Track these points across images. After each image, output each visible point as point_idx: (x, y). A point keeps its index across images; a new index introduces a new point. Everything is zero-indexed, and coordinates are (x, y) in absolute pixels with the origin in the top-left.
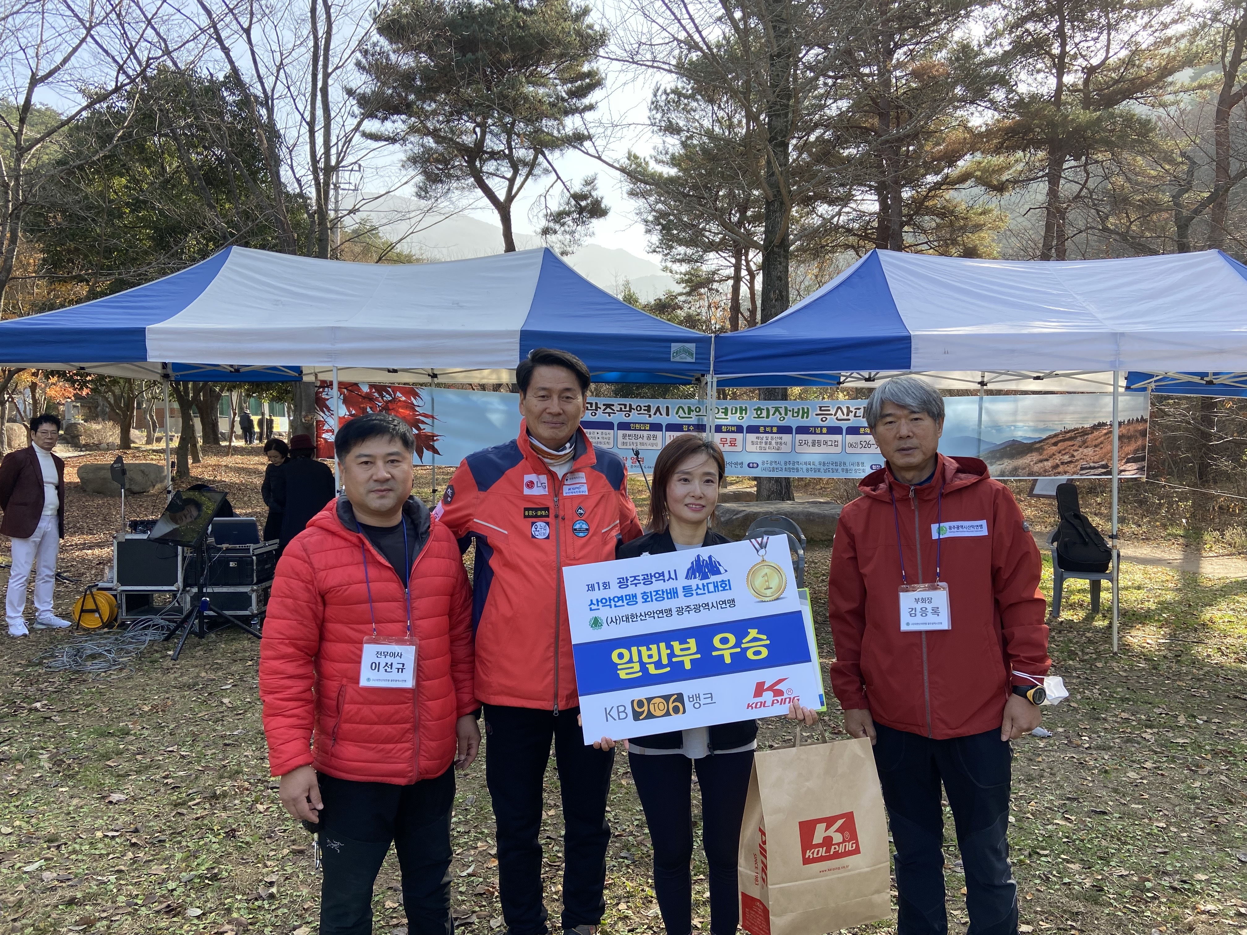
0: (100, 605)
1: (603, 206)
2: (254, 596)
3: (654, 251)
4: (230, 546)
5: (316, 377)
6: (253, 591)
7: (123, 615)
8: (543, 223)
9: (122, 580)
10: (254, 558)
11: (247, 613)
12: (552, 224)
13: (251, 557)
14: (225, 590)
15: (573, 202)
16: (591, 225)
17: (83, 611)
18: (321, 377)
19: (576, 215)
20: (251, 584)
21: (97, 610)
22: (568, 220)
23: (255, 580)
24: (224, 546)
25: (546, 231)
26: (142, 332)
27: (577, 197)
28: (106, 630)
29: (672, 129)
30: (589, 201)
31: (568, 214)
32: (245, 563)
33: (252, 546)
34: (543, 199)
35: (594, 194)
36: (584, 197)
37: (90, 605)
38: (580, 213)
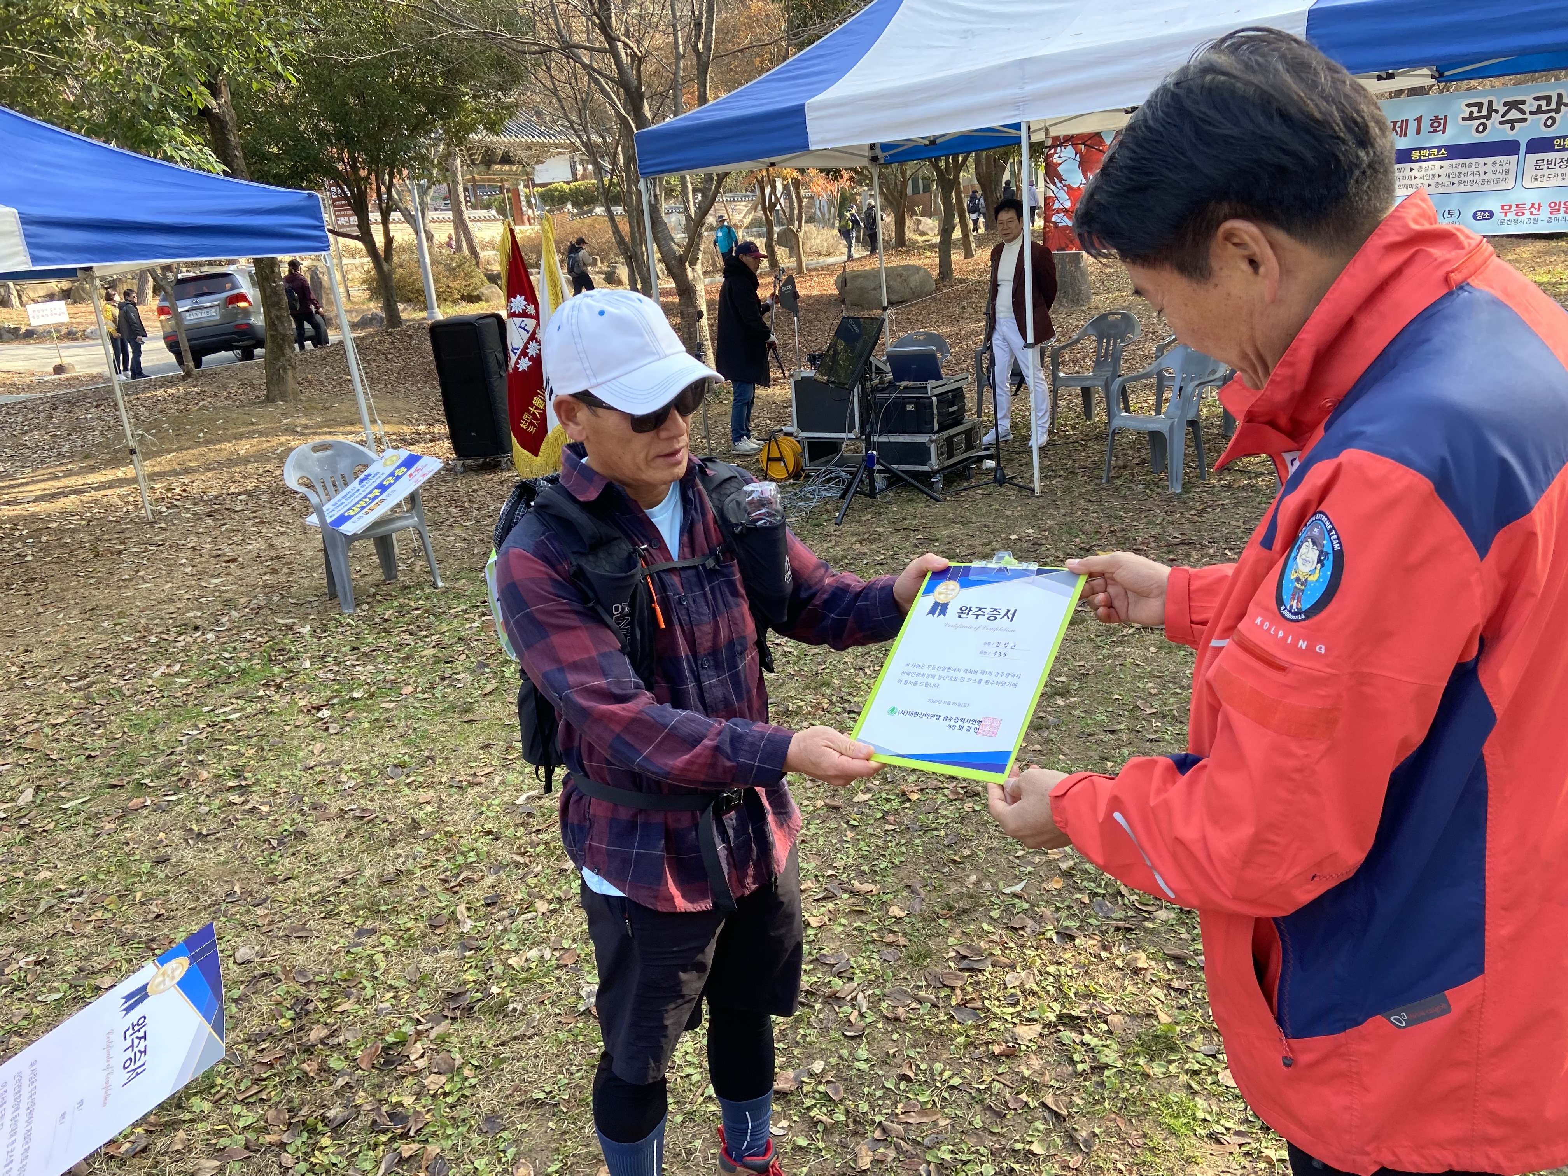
0: (785, 453)
2: (933, 448)
4: (910, 384)
5: (1047, 134)
6: (932, 441)
7: (807, 465)
9: (802, 427)
10: (934, 399)
11: (926, 468)
13: (929, 398)
14: (902, 439)
17: (769, 459)
18: (1053, 132)
20: (931, 432)
21: (781, 459)
23: (936, 427)
24: (904, 383)
26: (800, 111)
28: (791, 481)
32: (923, 405)
33: (931, 384)
37: (775, 454)
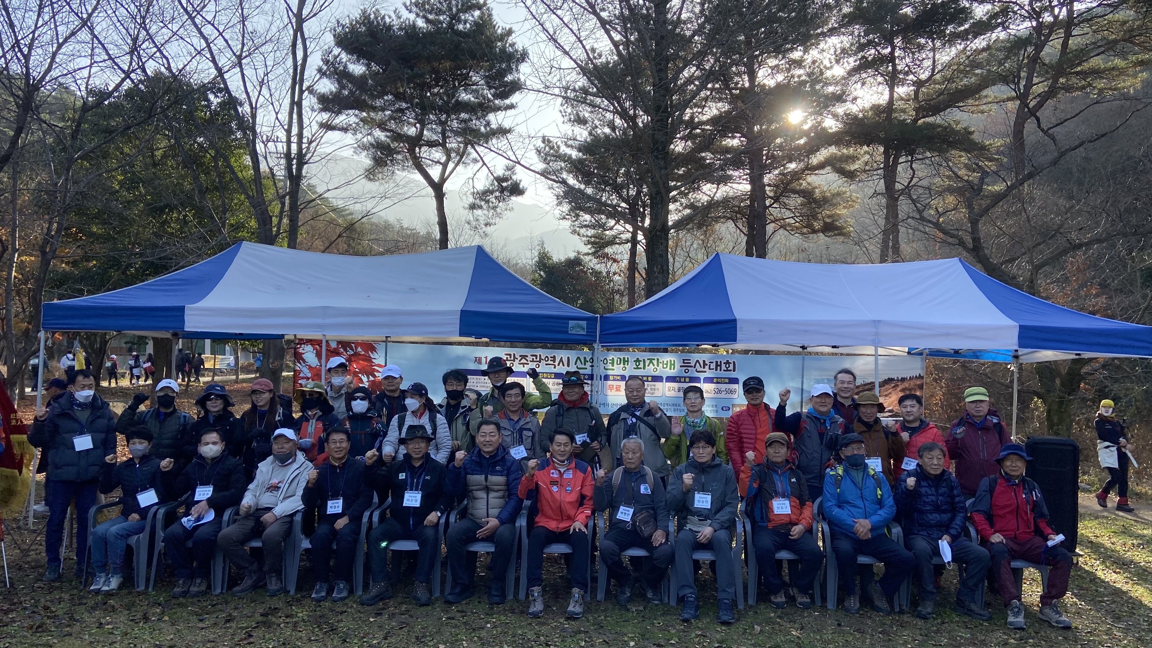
1: (521, 186)
3: (564, 218)
5: (295, 336)
8: (471, 200)
12: (478, 202)
15: (496, 184)
16: (510, 202)
18: (299, 336)
19: (497, 194)
22: (492, 198)
25: (473, 207)
26: (182, 309)
27: (500, 180)
29: (581, 121)
30: (509, 183)
31: (492, 192)
34: (471, 181)
35: (514, 177)
36: (506, 180)
38: (502, 192)
